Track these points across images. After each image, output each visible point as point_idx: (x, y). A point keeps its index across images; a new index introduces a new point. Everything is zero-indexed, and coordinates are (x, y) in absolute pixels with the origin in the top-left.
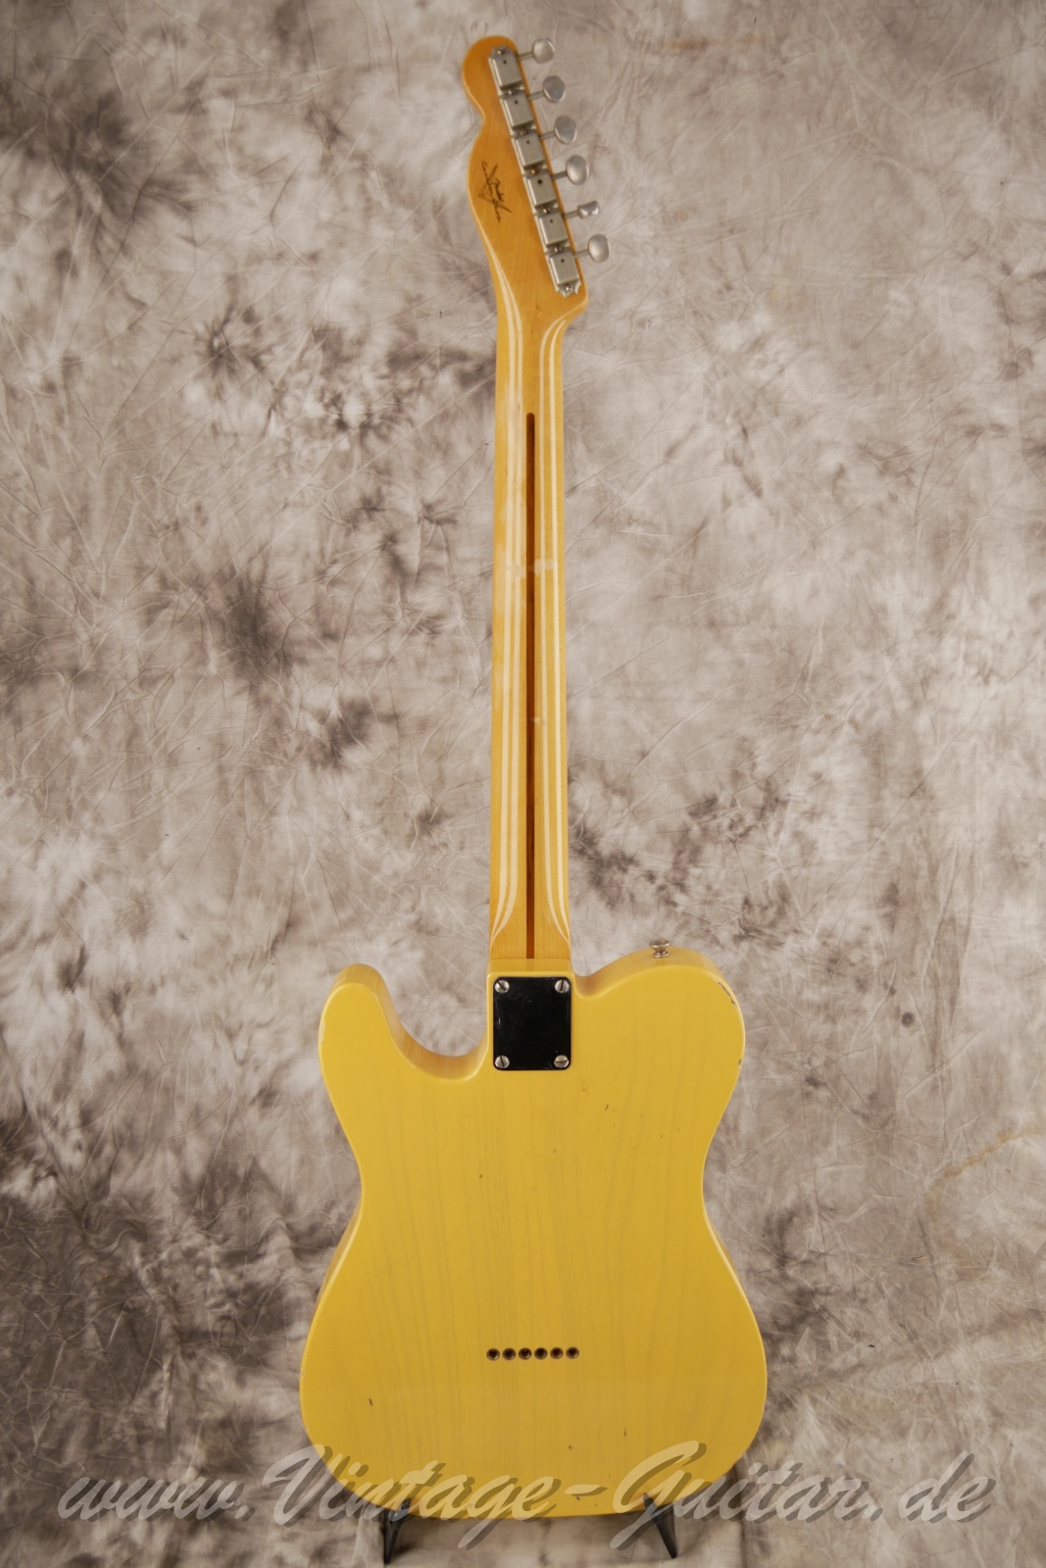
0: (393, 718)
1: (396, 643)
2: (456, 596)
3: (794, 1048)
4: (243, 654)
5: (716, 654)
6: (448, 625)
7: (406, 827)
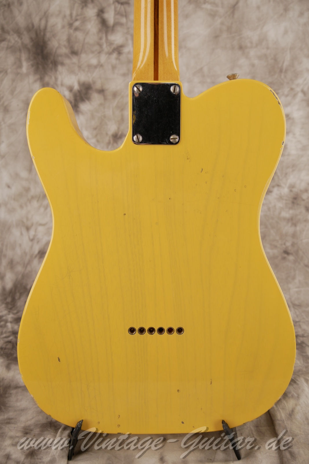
0: (102, 91)
1: (103, 58)
2: (129, 37)
3: (277, 238)
4: (38, 64)
5: (243, 61)
6: (126, 50)
7: (107, 139)
